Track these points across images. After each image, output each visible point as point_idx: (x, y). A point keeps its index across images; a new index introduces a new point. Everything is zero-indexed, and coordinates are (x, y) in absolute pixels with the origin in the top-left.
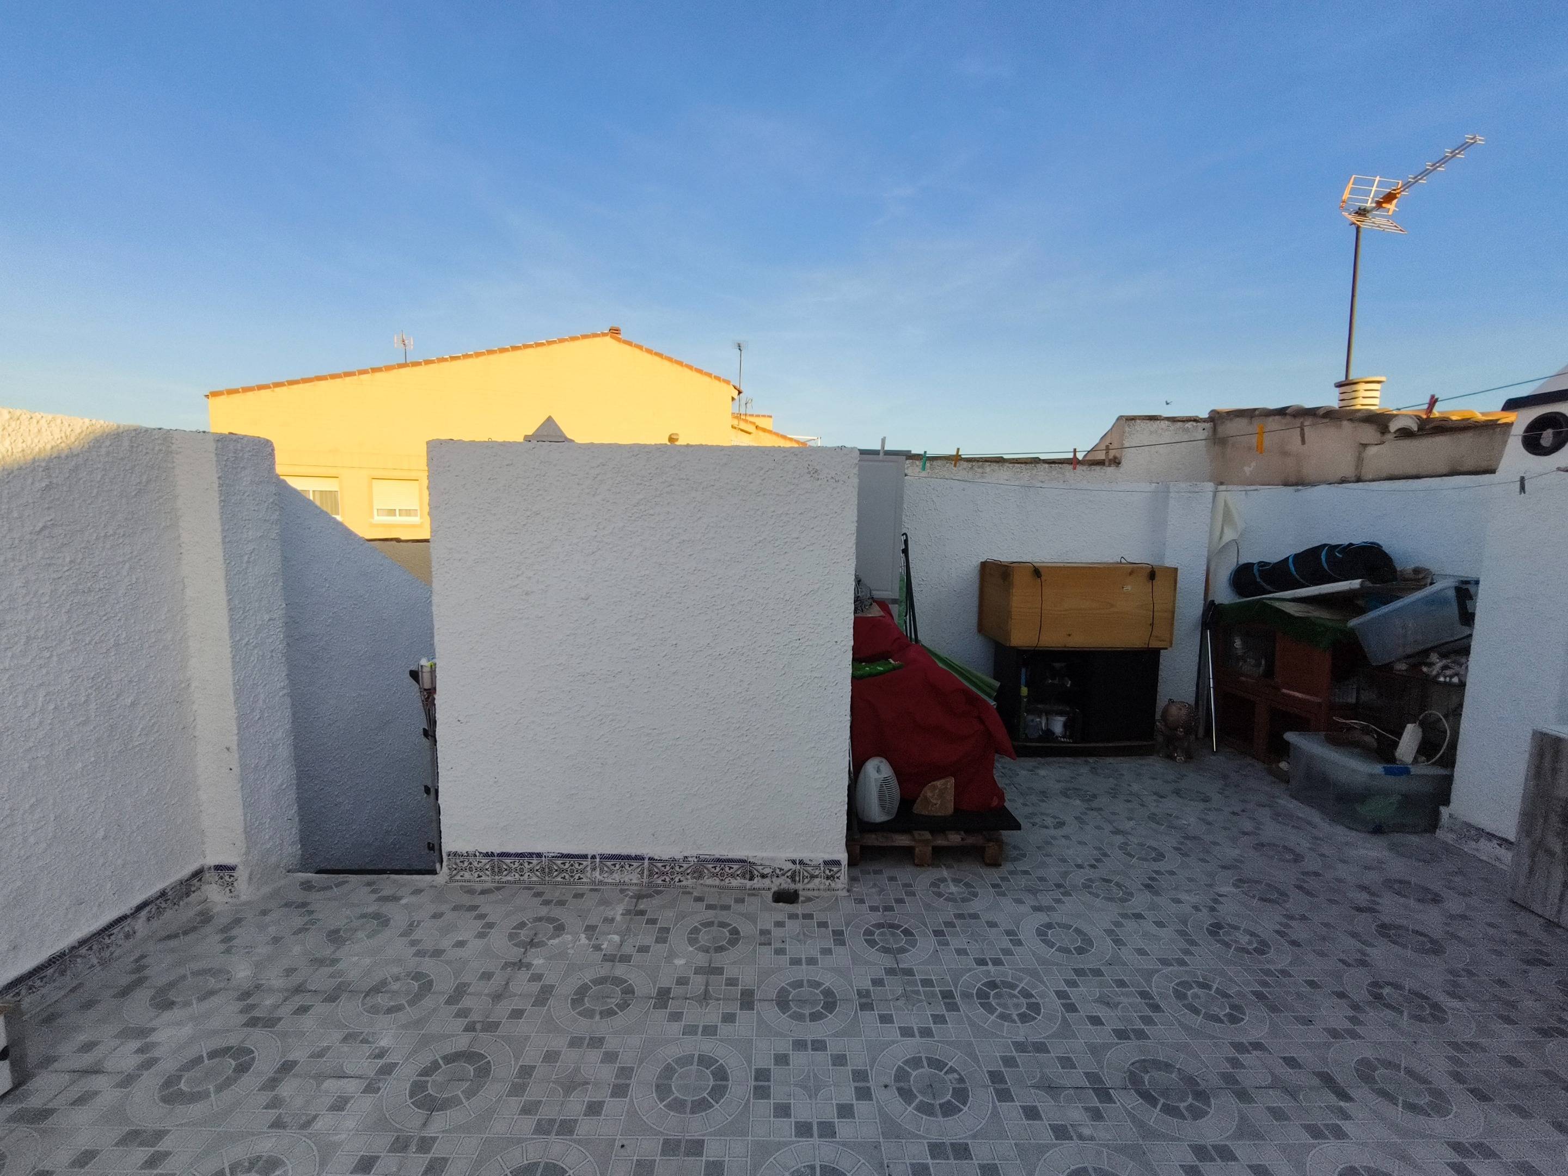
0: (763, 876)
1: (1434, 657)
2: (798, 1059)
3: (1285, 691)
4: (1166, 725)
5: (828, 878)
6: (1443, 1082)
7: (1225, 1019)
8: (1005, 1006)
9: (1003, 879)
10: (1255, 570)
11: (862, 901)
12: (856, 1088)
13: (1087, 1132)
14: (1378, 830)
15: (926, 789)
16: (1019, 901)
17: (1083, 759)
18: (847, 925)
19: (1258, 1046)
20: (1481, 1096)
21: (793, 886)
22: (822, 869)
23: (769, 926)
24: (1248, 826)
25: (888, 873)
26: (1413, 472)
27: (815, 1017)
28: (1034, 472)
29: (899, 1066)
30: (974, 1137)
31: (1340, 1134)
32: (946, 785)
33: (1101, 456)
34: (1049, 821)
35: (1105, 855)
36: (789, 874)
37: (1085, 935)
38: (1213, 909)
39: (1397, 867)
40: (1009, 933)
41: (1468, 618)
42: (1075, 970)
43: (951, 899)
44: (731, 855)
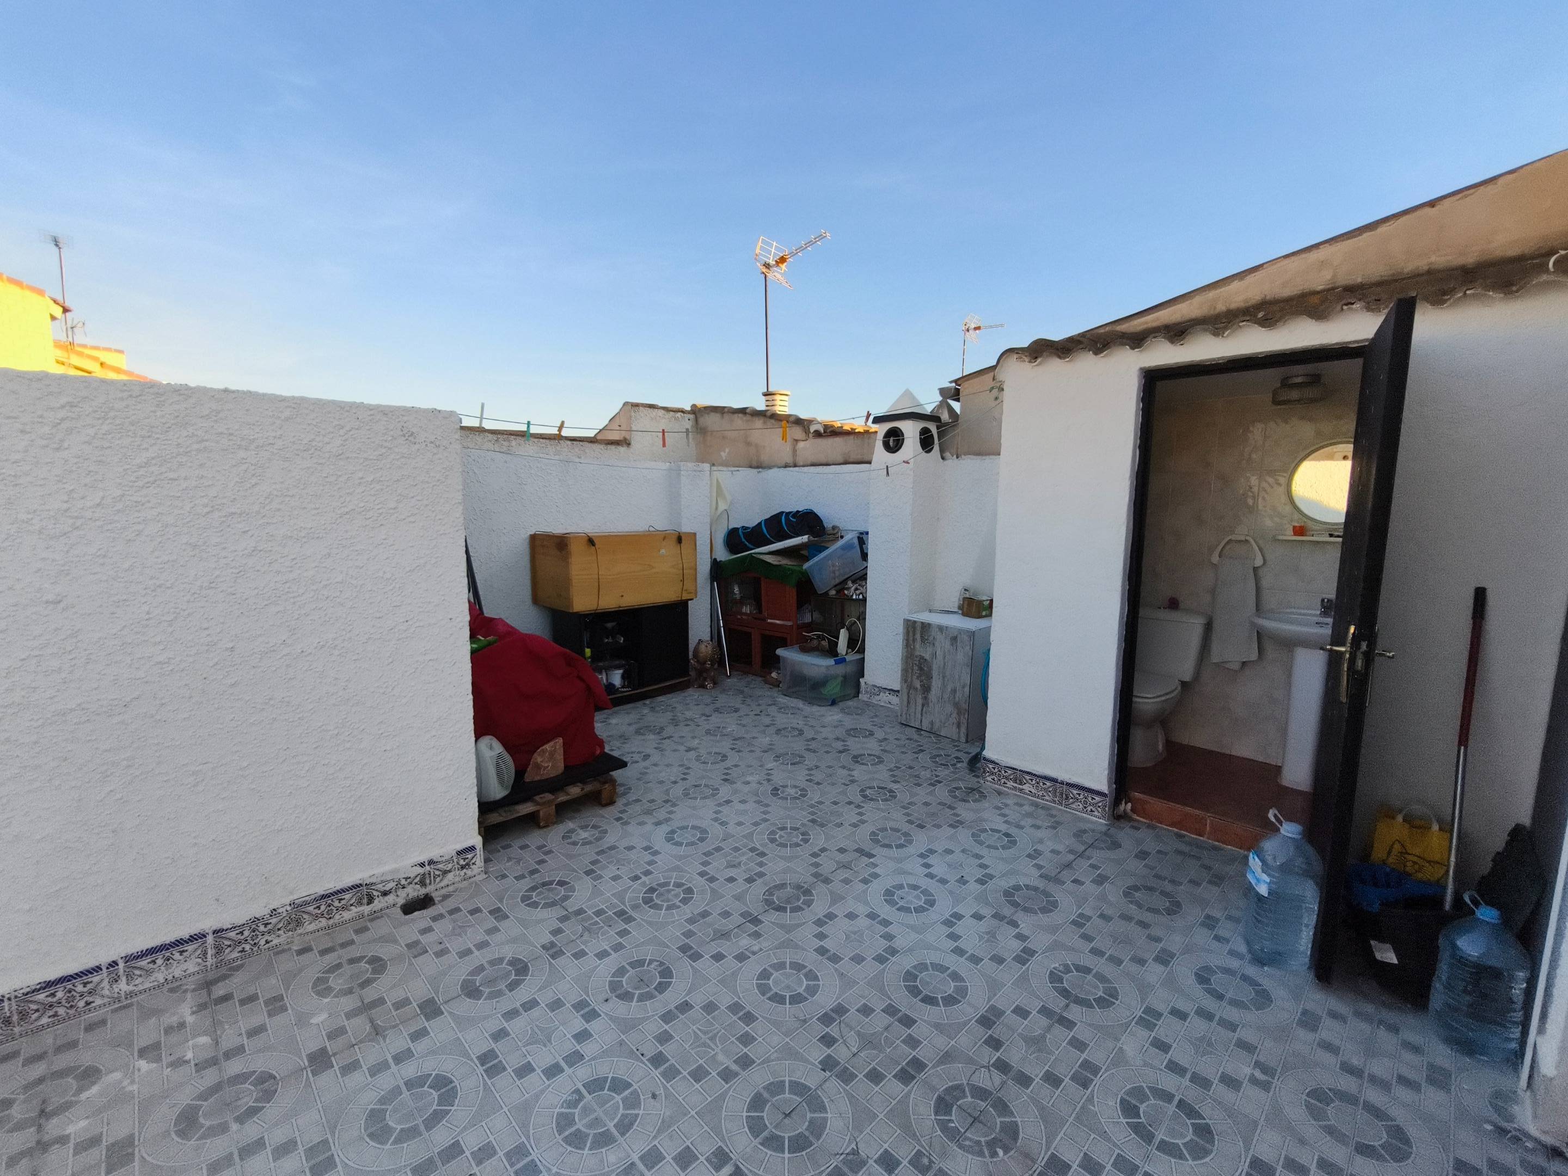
0: (385, 894)
1: (850, 584)
2: (517, 1026)
3: (769, 621)
4: (698, 662)
5: (463, 867)
6: (906, 827)
7: (802, 843)
8: (668, 900)
9: (621, 812)
10: (741, 533)
11: (504, 876)
12: (582, 1016)
13: (756, 948)
14: (833, 703)
15: (535, 755)
16: (642, 824)
17: (641, 703)
18: (501, 901)
19: (823, 850)
20: (921, 827)
21: (423, 891)
22: (455, 860)
23: (416, 936)
24: (767, 721)
25: (517, 843)
26: (824, 460)
27: (513, 986)
28: (558, 448)
29: (610, 981)
30: (689, 993)
31: (876, 876)
32: (555, 748)
33: (615, 436)
34: (636, 757)
35: (689, 768)
36: (418, 879)
37: (700, 828)
38: (769, 780)
39: (849, 722)
40: (647, 848)
41: (865, 556)
42: (704, 854)
43: (586, 843)
44: (339, 886)
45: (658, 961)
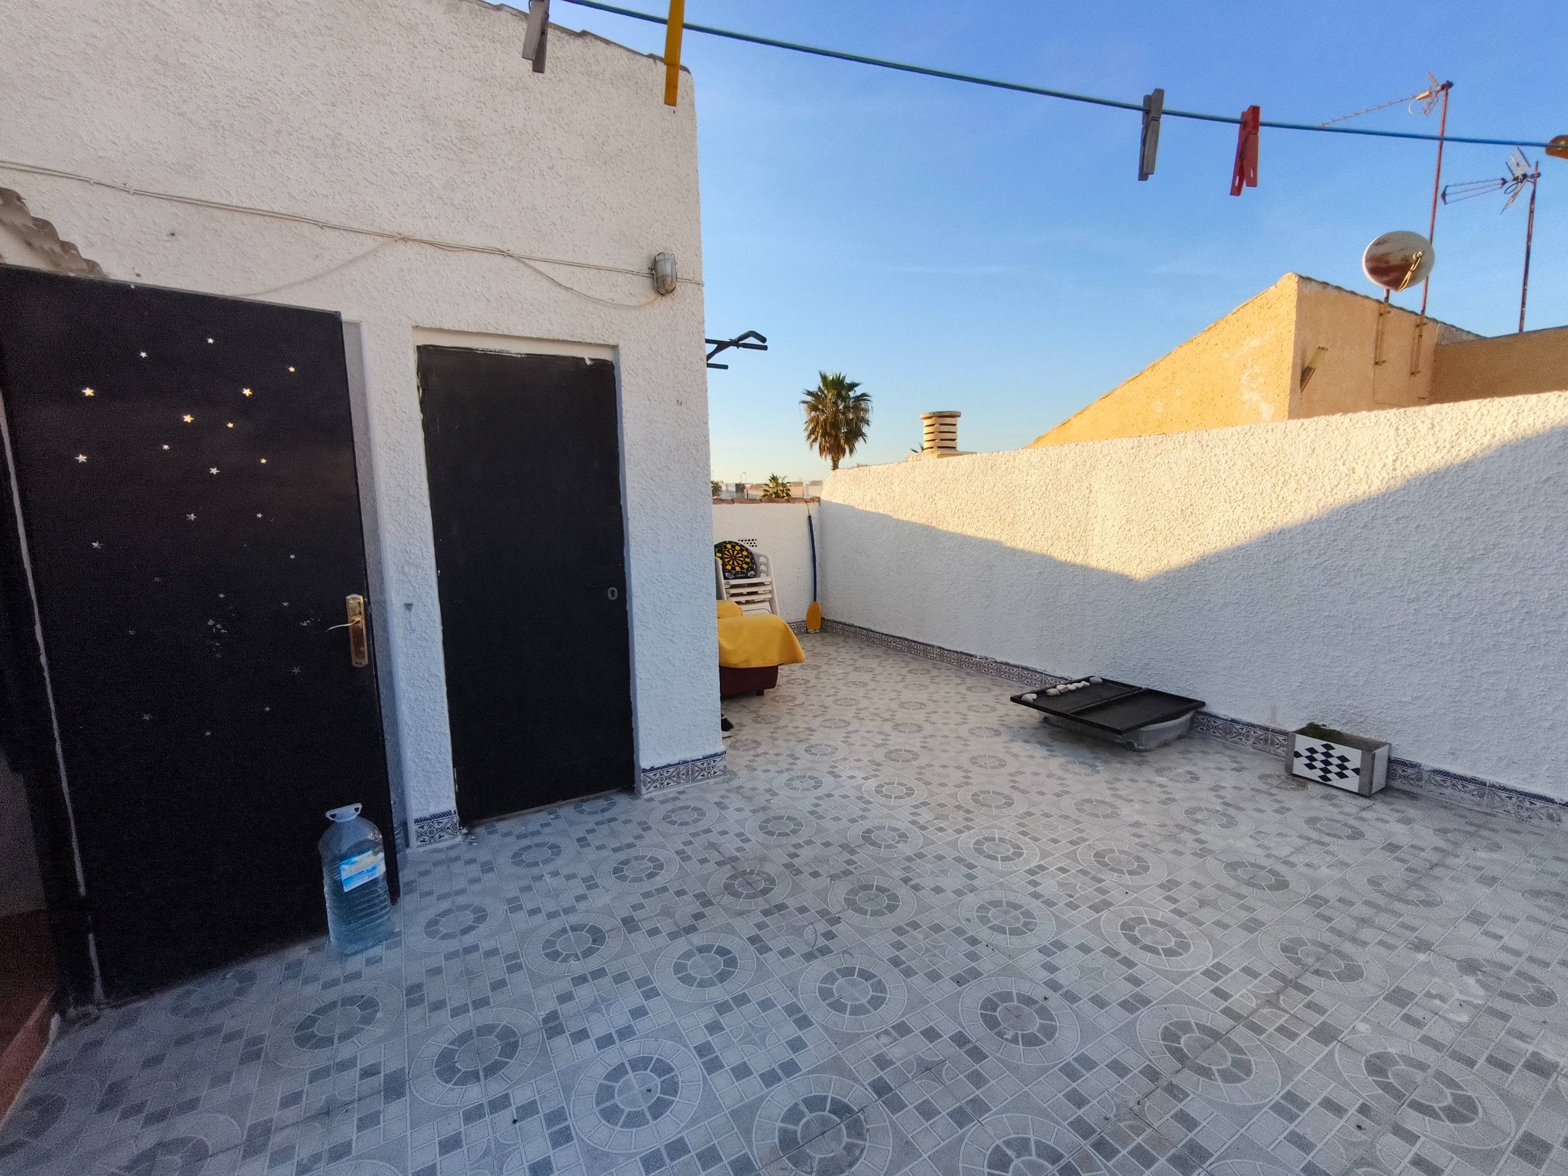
45: (1006, 1039)
